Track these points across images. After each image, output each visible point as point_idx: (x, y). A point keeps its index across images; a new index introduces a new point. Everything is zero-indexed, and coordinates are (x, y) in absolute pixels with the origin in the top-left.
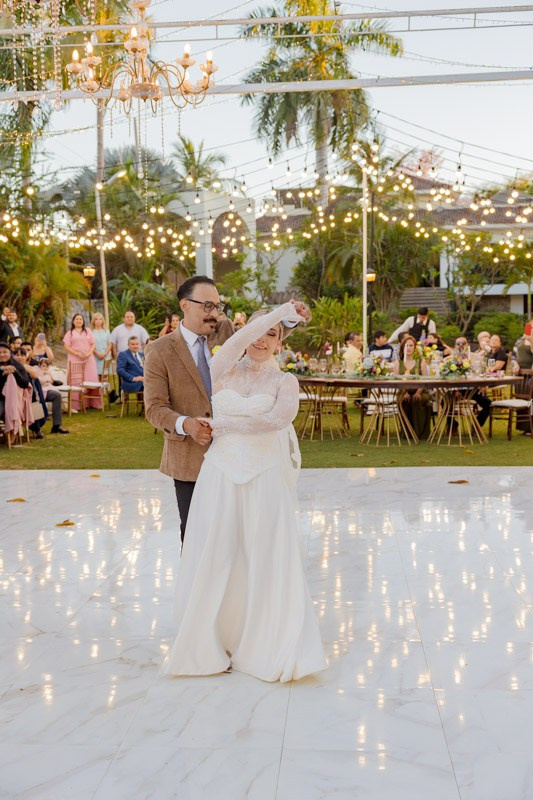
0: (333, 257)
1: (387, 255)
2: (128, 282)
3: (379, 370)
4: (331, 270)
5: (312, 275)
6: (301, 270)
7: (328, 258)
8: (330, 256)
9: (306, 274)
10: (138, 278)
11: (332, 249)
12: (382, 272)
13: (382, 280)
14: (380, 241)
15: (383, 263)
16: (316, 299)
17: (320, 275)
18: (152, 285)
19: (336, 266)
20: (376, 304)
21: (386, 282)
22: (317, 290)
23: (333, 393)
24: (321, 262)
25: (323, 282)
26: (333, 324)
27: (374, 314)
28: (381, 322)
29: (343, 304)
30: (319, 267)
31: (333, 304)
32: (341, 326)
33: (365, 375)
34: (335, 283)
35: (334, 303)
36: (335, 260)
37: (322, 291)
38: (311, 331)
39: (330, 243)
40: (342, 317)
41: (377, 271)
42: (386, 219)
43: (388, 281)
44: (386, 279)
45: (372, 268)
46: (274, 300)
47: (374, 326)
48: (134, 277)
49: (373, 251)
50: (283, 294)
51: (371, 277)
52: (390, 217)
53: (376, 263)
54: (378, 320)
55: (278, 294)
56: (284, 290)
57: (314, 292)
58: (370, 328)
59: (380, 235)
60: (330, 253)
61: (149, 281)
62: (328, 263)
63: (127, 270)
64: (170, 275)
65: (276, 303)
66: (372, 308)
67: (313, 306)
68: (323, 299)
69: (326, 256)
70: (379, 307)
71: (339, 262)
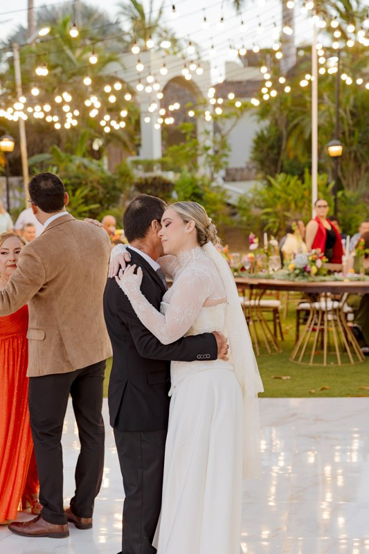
0: (295, 126)
1: (358, 124)
2: (59, 156)
3: (314, 270)
4: (292, 142)
5: (271, 148)
6: (260, 140)
7: (289, 128)
8: (291, 125)
9: (265, 147)
10: (71, 151)
11: (294, 118)
12: (351, 145)
13: (350, 153)
14: (349, 108)
15: (352, 134)
16: (273, 176)
17: (280, 147)
18: (86, 161)
19: (298, 139)
20: (344, 183)
21: (355, 157)
22: (276, 166)
23: (261, 296)
24: (281, 133)
25: (283, 157)
26: (293, 206)
27: (340, 194)
28: (351, 204)
29: (303, 182)
30: (280, 139)
31: (292, 183)
32: (302, 208)
33: (297, 275)
34: (296, 158)
35: (294, 180)
36: (296, 133)
37: (282, 166)
38: (267, 214)
39: (291, 111)
40: (303, 197)
41: (344, 143)
42: (349, 81)
43: (358, 155)
44: (355, 153)
45: (338, 139)
46: (231, 177)
47: (341, 207)
48: (66, 150)
49: (340, 119)
50: (242, 170)
51: (335, 150)
52: (354, 80)
53: (344, 133)
54: (346, 201)
55: (236, 170)
56: (243, 165)
57: (273, 168)
58: (336, 210)
59: (348, 99)
60: (292, 121)
61: (84, 156)
62: (289, 134)
63: (59, 143)
64: (113, 148)
65: (234, 180)
66: (339, 187)
67: (270, 185)
68: (281, 177)
69: (287, 126)
70: (348, 185)
71: (302, 132)
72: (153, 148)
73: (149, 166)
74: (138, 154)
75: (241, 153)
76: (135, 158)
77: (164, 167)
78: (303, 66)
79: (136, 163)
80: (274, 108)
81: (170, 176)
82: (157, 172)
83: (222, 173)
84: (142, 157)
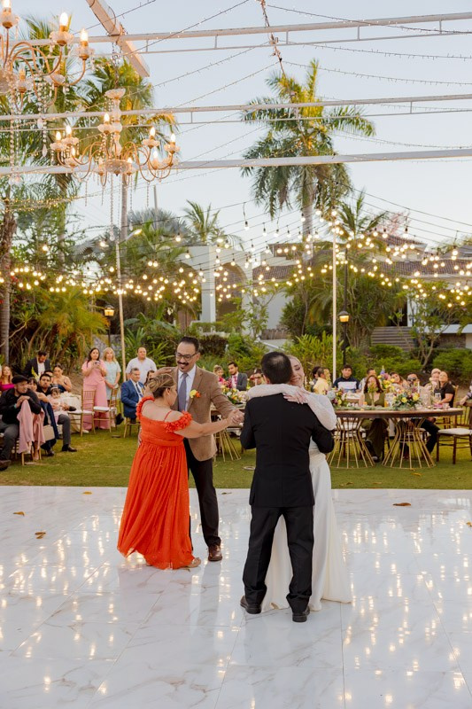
0: (315, 301)
1: (359, 299)
2: (144, 320)
3: (340, 402)
4: (312, 312)
5: (297, 316)
6: (289, 310)
7: (310, 302)
8: (312, 300)
9: (292, 315)
10: (152, 317)
11: (314, 295)
12: (355, 314)
13: (354, 320)
14: (353, 288)
15: (356, 306)
16: (300, 336)
17: (303, 315)
18: (163, 323)
19: (317, 309)
20: (350, 341)
21: (358, 323)
22: (300, 329)
24: (304, 305)
25: (306, 322)
26: (314, 357)
27: (347, 349)
28: (355, 356)
29: (321, 341)
30: (303, 309)
31: (313, 341)
34: (315, 323)
35: (314, 339)
36: (316, 304)
37: (304, 329)
39: (312, 289)
40: (321, 351)
41: (351, 314)
42: (356, 270)
43: (360, 321)
45: (346, 310)
46: (267, 335)
47: (348, 359)
48: (149, 316)
49: (347, 296)
50: (274, 331)
51: (344, 318)
52: (359, 269)
53: (350, 306)
54: (352, 354)
55: (270, 331)
56: (275, 328)
57: (298, 330)
58: (345, 361)
59: (353, 283)
60: (312, 297)
61: (161, 320)
62: (310, 306)
63: (143, 310)
64: (180, 314)
65: (268, 339)
66: (346, 344)
67: (297, 342)
68: (305, 337)
69: (308, 300)
70: (353, 343)
71: (319, 305)
72: (210, 314)
73: (207, 327)
74: (199, 319)
75: (274, 319)
76: (197, 321)
77: (218, 328)
78: (321, 259)
79: (198, 325)
80: (299, 287)
81: (223, 335)
82: (213, 333)
83: (260, 333)
84: (201, 321)
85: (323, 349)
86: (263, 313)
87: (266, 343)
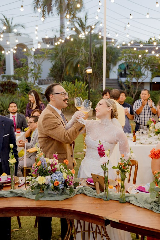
0: (69, 62)
1: (97, 60)
4: (68, 68)
5: (59, 70)
6: (54, 67)
8: (67, 61)
11: (69, 58)
14: (93, 54)
17: (62, 70)
19: (71, 67)
22: (61, 78)
24: (63, 64)
25: (64, 74)
26: (70, 95)
27: (91, 90)
29: (75, 85)
31: (70, 85)
32: (74, 96)
34: (69, 75)
36: (70, 64)
37: (63, 78)
39: (68, 55)
40: (74, 91)
43: (97, 74)
44: (96, 73)
50: (45, 80)
51: (89, 71)
55: (43, 80)
56: (45, 78)
57: (59, 79)
58: (89, 97)
60: (67, 60)
62: (67, 65)
65: (42, 84)
68: (65, 82)
69: (65, 62)
70: (92, 87)
71: (72, 64)
77: (15, 78)
79: (4, 76)
81: (17, 82)
83: (38, 81)
85: (76, 90)
86: (39, 69)
87: (40, 86)
